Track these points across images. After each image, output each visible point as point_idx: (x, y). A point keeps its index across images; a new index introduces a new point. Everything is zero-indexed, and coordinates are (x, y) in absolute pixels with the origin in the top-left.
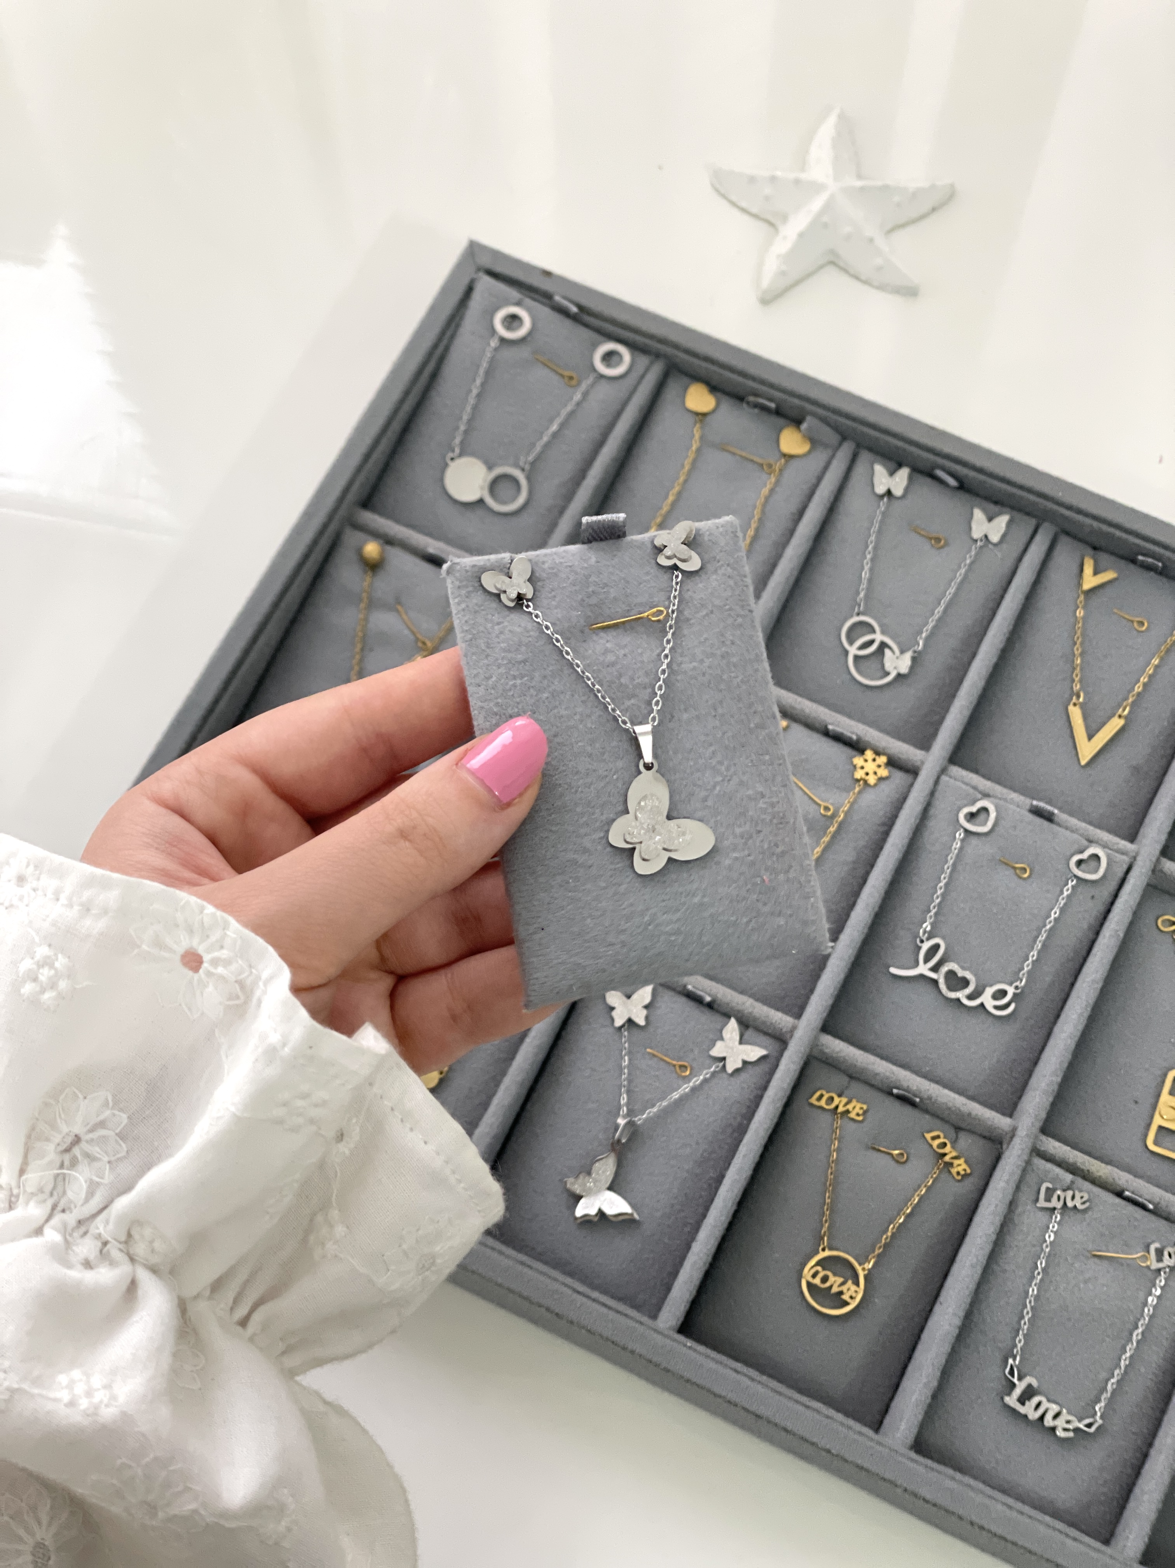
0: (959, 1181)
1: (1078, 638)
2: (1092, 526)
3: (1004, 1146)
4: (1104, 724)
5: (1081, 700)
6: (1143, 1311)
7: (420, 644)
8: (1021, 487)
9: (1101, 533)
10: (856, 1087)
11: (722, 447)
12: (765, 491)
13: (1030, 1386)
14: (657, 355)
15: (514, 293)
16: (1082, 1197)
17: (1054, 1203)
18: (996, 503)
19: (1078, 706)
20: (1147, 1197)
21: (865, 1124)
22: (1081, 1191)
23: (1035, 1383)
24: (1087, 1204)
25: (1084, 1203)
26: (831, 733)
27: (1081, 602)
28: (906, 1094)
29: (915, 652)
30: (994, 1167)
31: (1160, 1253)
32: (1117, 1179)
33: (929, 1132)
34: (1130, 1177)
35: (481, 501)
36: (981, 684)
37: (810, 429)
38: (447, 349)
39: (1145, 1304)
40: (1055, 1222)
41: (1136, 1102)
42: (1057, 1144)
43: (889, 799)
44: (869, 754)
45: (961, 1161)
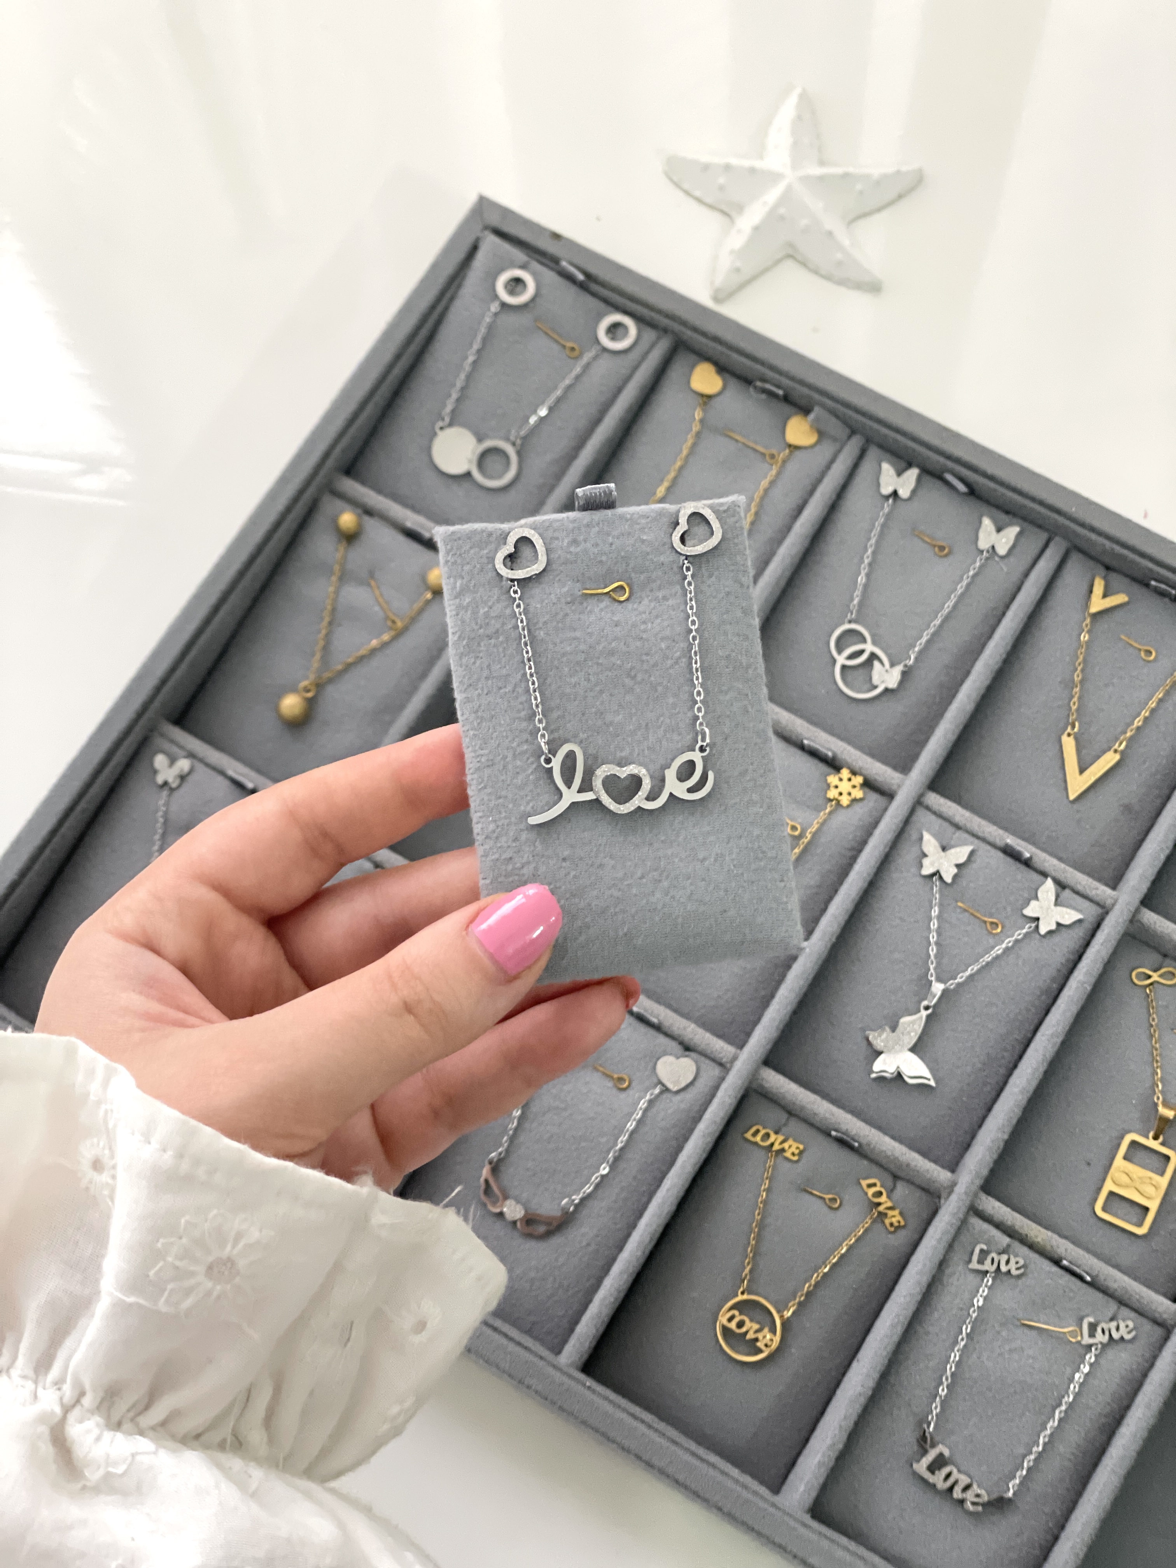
0: (891, 1233)
1: (1080, 664)
2: (1104, 545)
3: (942, 1201)
4: (1098, 757)
5: (1076, 730)
6: (1069, 1387)
7: (389, 623)
8: (1033, 499)
9: (1114, 554)
10: (794, 1124)
11: (725, 432)
12: (764, 483)
13: (941, 1455)
14: (665, 331)
15: (519, 255)
16: (1017, 1263)
17: (987, 1266)
18: (1007, 512)
19: (1072, 737)
20: (1086, 1269)
21: (800, 1164)
22: (1016, 1256)
23: (946, 1453)
24: (1022, 1271)
25: (1018, 1269)
26: (806, 748)
27: (1087, 625)
28: (845, 1137)
29: (906, 666)
30: (929, 1222)
31: (1093, 1328)
32: (1055, 1248)
33: (866, 1178)
34: (1070, 1246)
35: (468, 475)
36: (970, 707)
37: (817, 420)
38: (446, 309)
39: (1071, 1380)
40: (986, 1286)
41: (1089, 1164)
42: (997, 1204)
43: (861, 823)
44: (845, 773)
45: (896, 1212)
